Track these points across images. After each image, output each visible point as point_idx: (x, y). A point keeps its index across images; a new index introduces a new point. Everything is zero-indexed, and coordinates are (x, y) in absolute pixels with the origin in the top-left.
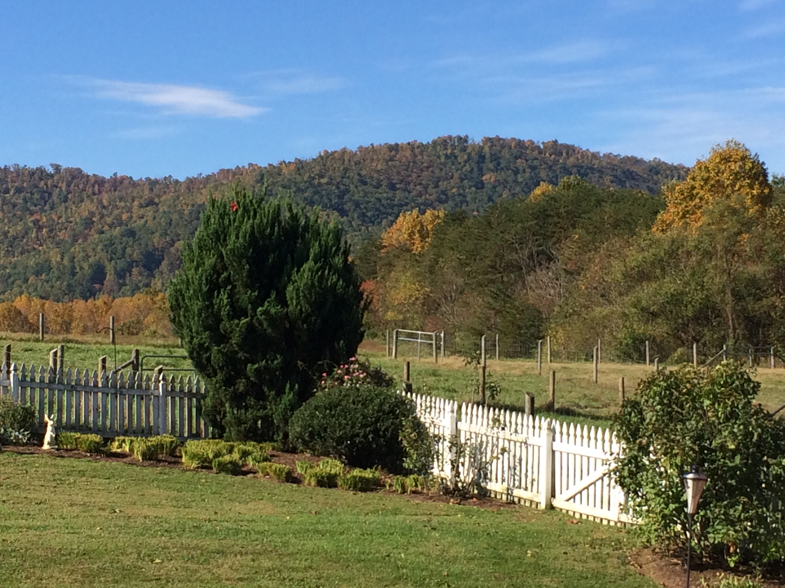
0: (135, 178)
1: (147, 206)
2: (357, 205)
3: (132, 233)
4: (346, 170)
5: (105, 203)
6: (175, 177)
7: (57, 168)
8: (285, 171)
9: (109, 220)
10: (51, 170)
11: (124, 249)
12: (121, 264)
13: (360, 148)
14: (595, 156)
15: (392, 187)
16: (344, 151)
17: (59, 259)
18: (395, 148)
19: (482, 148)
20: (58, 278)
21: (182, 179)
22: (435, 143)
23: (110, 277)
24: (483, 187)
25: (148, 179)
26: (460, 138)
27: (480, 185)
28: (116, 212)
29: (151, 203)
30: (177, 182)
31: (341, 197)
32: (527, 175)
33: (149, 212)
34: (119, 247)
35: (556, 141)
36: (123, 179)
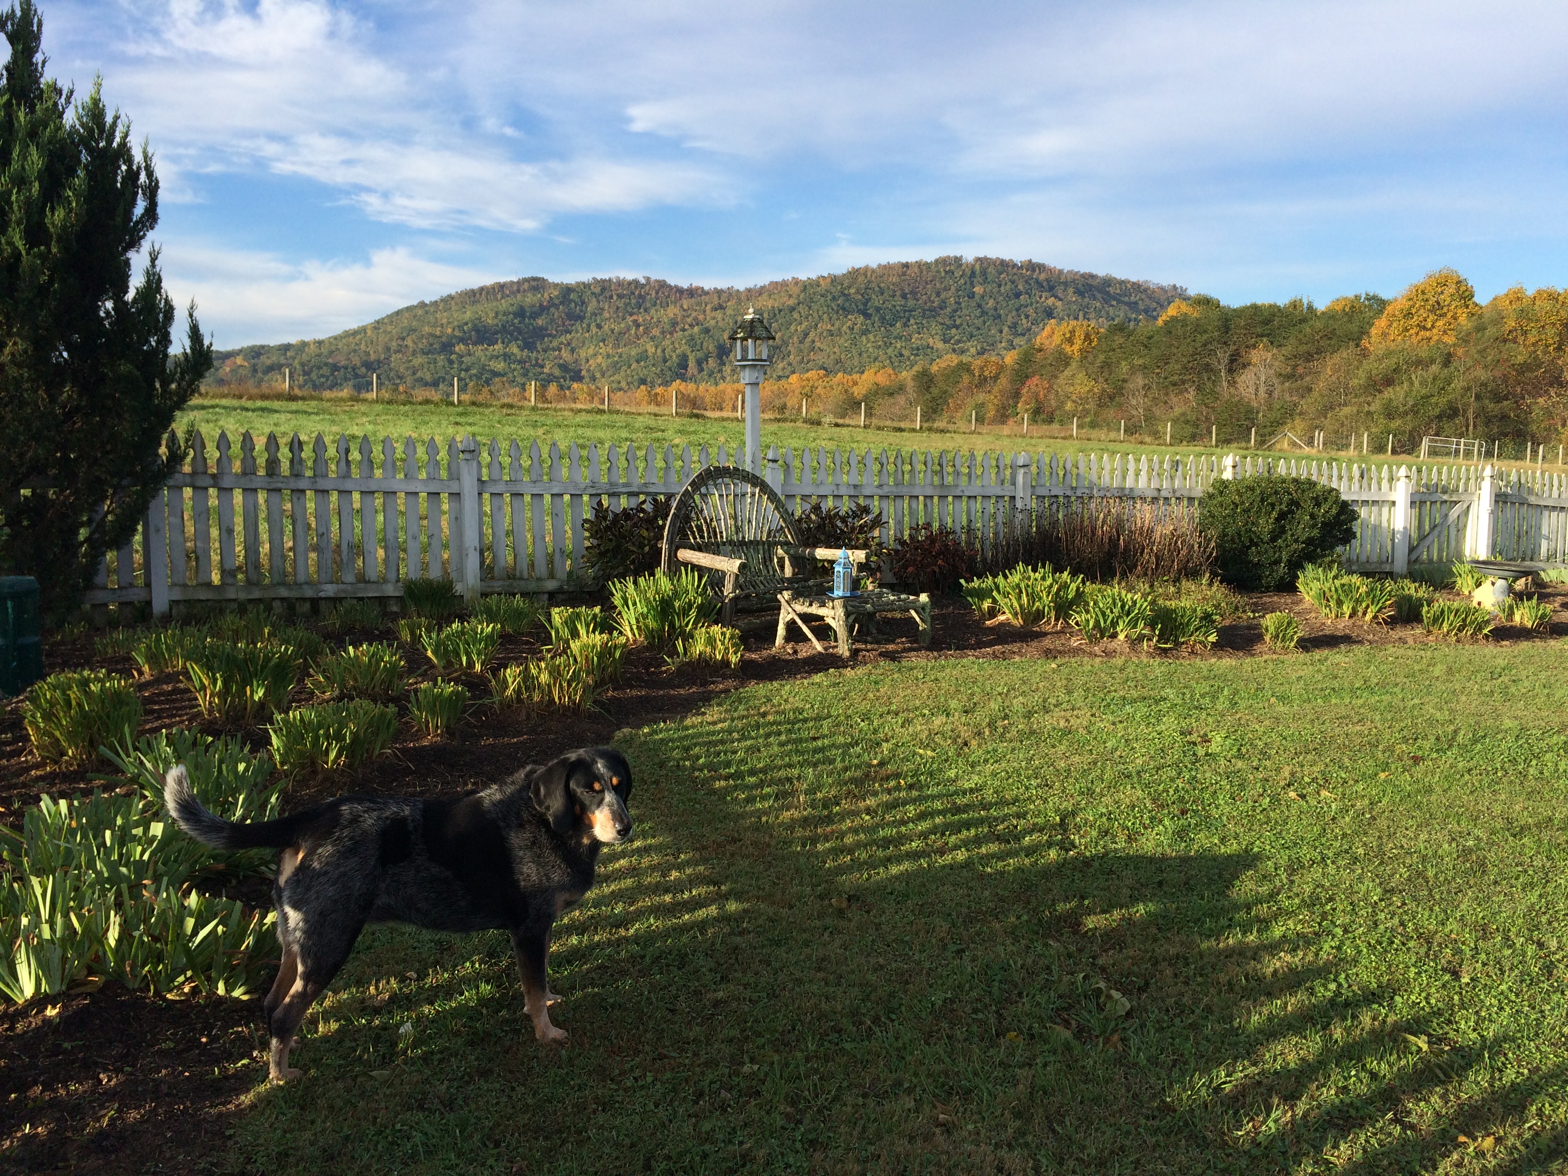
0: (706, 288)
1: (716, 310)
2: (878, 309)
3: (707, 331)
4: (869, 282)
5: (685, 307)
6: (736, 288)
7: (648, 279)
8: (822, 282)
9: (689, 320)
10: (643, 281)
11: (702, 343)
12: (700, 355)
13: (879, 266)
14: (1061, 272)
15: (904, 296)
16: (867, 268)
17: (653, 350)
18: (906, 265)
19: (973, 266)
20: (653, 365)
21: (742, 289)
22: (937, 261)
23: (692, 364)
24: (973, 297)
25: (715, 289)
26: (956, 258)
27: (972, 296)
28: (694, 314)
29: (721, 307)
30: (738, 291)
31: (865, 304)
32: (1008, 287)
33: (719, 314)
34: (699, 342)
35: (1030, 261)
36: (697, 288)
